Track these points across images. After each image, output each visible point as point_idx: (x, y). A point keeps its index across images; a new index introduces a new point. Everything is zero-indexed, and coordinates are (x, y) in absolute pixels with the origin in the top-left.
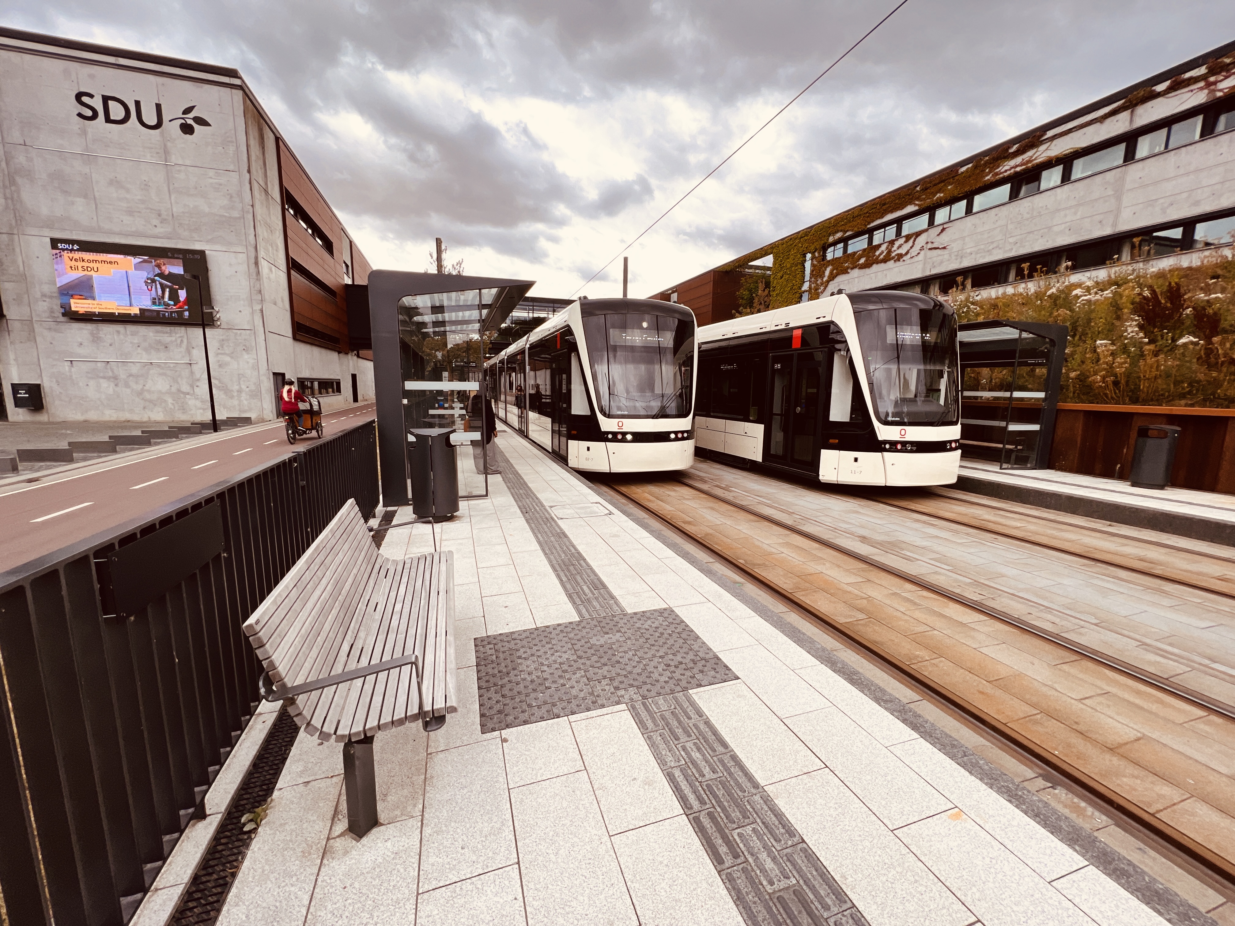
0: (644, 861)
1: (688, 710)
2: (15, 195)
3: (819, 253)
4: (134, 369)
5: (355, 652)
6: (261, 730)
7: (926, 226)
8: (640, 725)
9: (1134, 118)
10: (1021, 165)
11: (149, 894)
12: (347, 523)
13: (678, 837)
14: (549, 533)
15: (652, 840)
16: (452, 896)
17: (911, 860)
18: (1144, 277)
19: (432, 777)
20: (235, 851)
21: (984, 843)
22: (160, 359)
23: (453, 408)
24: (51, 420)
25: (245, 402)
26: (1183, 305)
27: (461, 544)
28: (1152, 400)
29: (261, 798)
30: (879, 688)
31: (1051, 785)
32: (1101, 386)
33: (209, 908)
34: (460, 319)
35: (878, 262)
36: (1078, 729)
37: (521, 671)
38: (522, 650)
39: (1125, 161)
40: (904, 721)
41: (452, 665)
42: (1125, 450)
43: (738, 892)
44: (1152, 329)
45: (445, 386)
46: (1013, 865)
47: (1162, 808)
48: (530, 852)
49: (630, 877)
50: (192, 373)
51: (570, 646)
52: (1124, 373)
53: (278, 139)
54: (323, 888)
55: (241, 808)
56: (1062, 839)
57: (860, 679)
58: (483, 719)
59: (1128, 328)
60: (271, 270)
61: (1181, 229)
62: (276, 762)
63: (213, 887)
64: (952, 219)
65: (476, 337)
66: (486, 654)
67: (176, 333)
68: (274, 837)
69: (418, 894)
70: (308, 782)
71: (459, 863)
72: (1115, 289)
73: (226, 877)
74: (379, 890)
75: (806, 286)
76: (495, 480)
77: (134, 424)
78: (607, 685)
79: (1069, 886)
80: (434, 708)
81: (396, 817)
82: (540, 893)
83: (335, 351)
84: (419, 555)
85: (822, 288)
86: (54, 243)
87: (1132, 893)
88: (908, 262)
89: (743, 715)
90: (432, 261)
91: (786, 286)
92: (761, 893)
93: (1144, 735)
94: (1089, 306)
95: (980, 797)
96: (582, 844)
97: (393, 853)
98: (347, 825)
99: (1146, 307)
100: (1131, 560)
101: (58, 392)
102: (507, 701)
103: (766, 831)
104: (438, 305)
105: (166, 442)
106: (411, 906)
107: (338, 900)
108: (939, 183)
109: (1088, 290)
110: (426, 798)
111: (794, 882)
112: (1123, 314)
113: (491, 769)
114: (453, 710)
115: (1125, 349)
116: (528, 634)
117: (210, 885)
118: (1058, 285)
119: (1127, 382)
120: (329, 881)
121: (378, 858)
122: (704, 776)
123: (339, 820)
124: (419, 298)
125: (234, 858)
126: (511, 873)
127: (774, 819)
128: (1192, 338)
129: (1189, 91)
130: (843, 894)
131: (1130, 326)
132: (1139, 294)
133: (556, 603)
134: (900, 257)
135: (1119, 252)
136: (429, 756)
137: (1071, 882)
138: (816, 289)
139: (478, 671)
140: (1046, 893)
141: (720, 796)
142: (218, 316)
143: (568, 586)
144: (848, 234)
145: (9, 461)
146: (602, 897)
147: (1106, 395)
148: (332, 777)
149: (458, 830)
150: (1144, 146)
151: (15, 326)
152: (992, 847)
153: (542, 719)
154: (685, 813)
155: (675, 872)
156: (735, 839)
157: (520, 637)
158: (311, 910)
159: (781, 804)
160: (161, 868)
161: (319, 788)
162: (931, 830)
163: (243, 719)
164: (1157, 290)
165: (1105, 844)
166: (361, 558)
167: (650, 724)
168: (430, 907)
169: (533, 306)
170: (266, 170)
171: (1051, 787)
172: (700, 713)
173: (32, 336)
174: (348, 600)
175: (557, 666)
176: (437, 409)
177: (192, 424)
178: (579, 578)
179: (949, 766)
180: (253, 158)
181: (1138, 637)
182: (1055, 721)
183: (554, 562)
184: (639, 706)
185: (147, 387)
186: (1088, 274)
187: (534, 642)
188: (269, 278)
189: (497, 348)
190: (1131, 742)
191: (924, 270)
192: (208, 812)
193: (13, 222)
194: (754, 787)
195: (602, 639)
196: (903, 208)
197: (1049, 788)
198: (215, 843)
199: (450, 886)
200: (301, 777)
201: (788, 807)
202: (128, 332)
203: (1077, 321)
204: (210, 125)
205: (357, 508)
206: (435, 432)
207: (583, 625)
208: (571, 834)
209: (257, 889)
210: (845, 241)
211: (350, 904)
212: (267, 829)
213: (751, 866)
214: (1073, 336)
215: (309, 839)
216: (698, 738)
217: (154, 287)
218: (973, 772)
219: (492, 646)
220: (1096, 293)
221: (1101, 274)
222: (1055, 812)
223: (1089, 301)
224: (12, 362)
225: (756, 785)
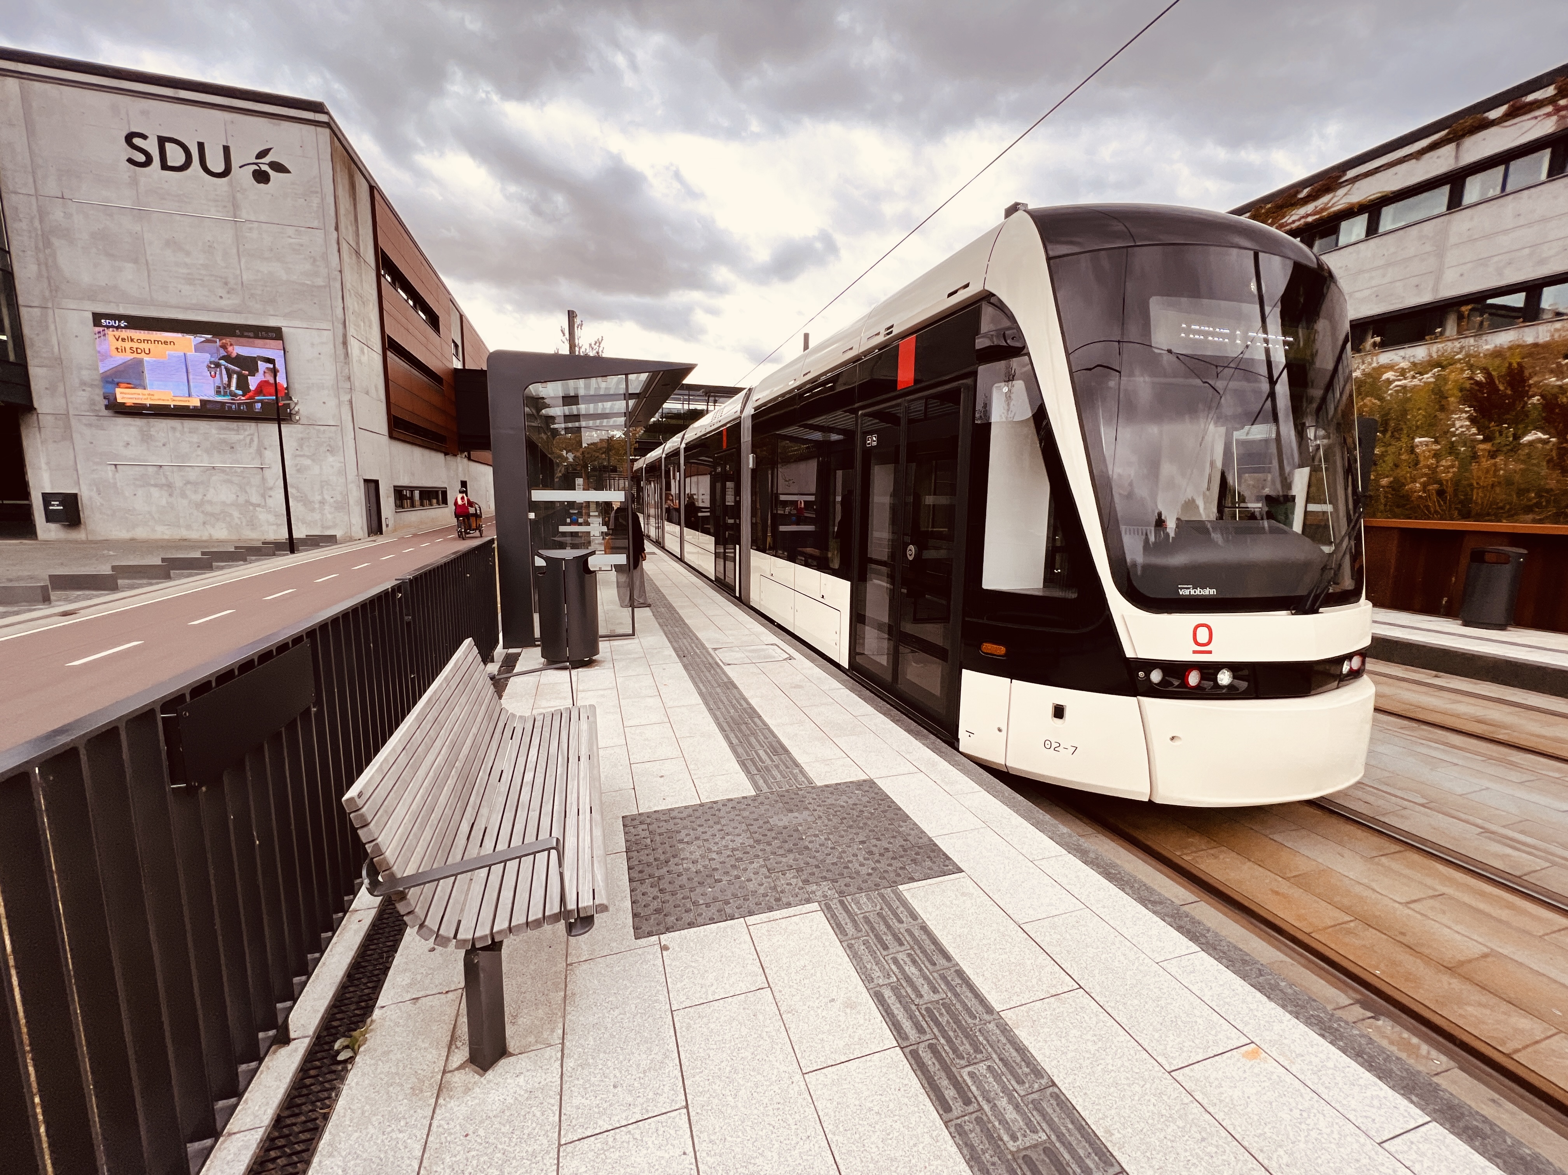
0: (848, 1106)
1: (899, 912)
2: (50, 261)
4: (192, 475)
5: (477, 834)
6: (356, 932)
8: (837, 930)
9: (1461, 153)
10: (1314, 215)
11: (221, 1139)
12: (464, 668)
13: (891, 1076)
14: (713, 682)
15: (857, 1080)
16: (603, 1149)
17: (1195, 1111)
18: (1475, 357)
19: (574, 994)
20: (327, 1085)
21: (1290, 1090)
22: (225, 463)
23: (588, 524)
24: (90, 538)
25: (329, 516)
26: (1528, 391)
27: (603, 696)
28: (1488, 514)
29: (358, 1018)
30: (1145, 885)
31: (1372, 1015)
32: (1421, 497)
33: (295, 1158)
34: (599, 412)
36: (1405, 942)
37: (683, 859)
38: (684, 832)
39: (1449, 208)
40: (1180, 929)
41: (599, 852)
42: (1453, 579)
43: (972, 1148)
44: (1487, 423)
45: (579, 495)
46: (1330, 1120)
47: (1520, 1047)
48: (701, 1093)
49: (831, 1127)
50: (263, 479)
51: (744, 827)
52: (1451, 479)
53: (373, 189)
54: (439, 1135)
55: (333, 1031)
56: (1394, 1086)
57: (1120, 873)
58: (637, 920)
59: (1457, 422)
60: (362, 351)
61: (1524, 294)
62: (376, 972)
63: (300, 1132)
65: (618, 434)
66: (637, 837)
67: (245, 430)
68: (376, 1069)
69: (560, 1145)
70: (418, 999)
71: (611, 1105)
72: (1438, 371)
73: (316, 1119)
74: (510, 1139)
76: (642, 614)
77: (192, 544)
78: (793, 877)
79: (1406, 1148)
80: (580, 906)
81: (530, 1044)
82: (715, 1147)
83: (441, 452)
84: (553, 710)
86: (97, 318)
87: (1490, 1160)
89: (969, 919)
90: (564, 339)
92: (1002, 1152)
93: (1492, 949)
94: (1404, 393)
95: (1283, 1030)
96: (768, 1083)
97: (526, 1091)
98: (467, 1055)
99: (1479, 394)
100: (1465, 722)
101: (98, 504)
102: (667, 897)
103: (1004, 1069)
104: (572, 394)
105: (230, 567)
106: (551, 1161)
107: (459, 1152)
109: (1403, 373)
110: (567, 1022)
111: (1044, 1137)
112: (1448, 404)
113: (647, 984)
114: (603, 908)
115: (1452, 449)
116: (690, 810)
117: (296, 1129)
118: (1363, 367)
119: (1456, 491)
120: (446, 1127)
121: (507, 1098)
122: (921, 996)
123: (457, 1048)
124: (550, 385)
125: (326, 1094)
126: (677, 1119)
127: (1015, 1054)
128: (1540, 435)
129: (1532, 118)
130: (1108, 1154)
131: (1459, 419)
132: (1470, 378)
133: (724, 772)
135: (1442, 324)
136: (570, 967)
137: (1408, 1143)
139: (629, 859)
140: (1376, 1157)
141: (944, 1024)
142: (296, 409)
143: (740, 750)
145: (39, 591)
146: (795, 1153)
147: (1428, 507)
148: (447, 992)
149: (609, 1063)
150: (1474, 188)
151: (46, 421)
152: (1301, 1095)
153: (712, 921)
154: (899, 1046)
155: (889, 1122)
156: (964, 1081)
157: (681, 815)
158: (423, 1165)
159: (1023, 1035)
160: (235, 1106)
161: (432, 1007)
162: (1220, 1073)
163: (335, 916)
164: (1494, 373)
165: (1451, 1094)
166: (481, 714)
167: (850, 929)
168: (575, 1163)
169: (689, 395)
170: (357, 227)
171: (1372, 1017)
172: (914, 916)
173: (67, 434)
174: (467, 767)
175: (729, 853)
176: (570, 524)
177: (264, 543)
178: (753, 740)
179: (1240, 988)
180: (342, 211)
181: (1479, 822)
182: (1374, 931)
183: (721, 720)
184: (835, 905)
185: (208, 497)
186: (1402, 353)
187: (698, 822)
188: (360, 361)
189: (644, 448)
190: (1477, 959)
192: (292, 1035)
193: (47, 293)
194: (987, 1013)
195: (784, 819)
197: (1369, 1018)
198: (301, 1074)
199: (600, 1136)
200: (408, 992)
201: (1032, 1039)
202: (186, 430)
203: (1388, 414)
204: (288, 171)
205: (475, 650)
206: (568, 554)
207: (760, 799)
208: (754, 1070)
209: (356, 1135)
211: (473, 1156)
212: (367, 1057)
213: (987, 1115)
214: (1384, 432)
215: (419, 1072)
216: (912, 948)
217: (218, 373)
218: (1272, 996)
219: (645, 827)
220: (1414, 377)
221: (1420, 352)
222: (1382, 1050)
223: (1404, 387)
224: (44, 466)
225: (989, 1010)
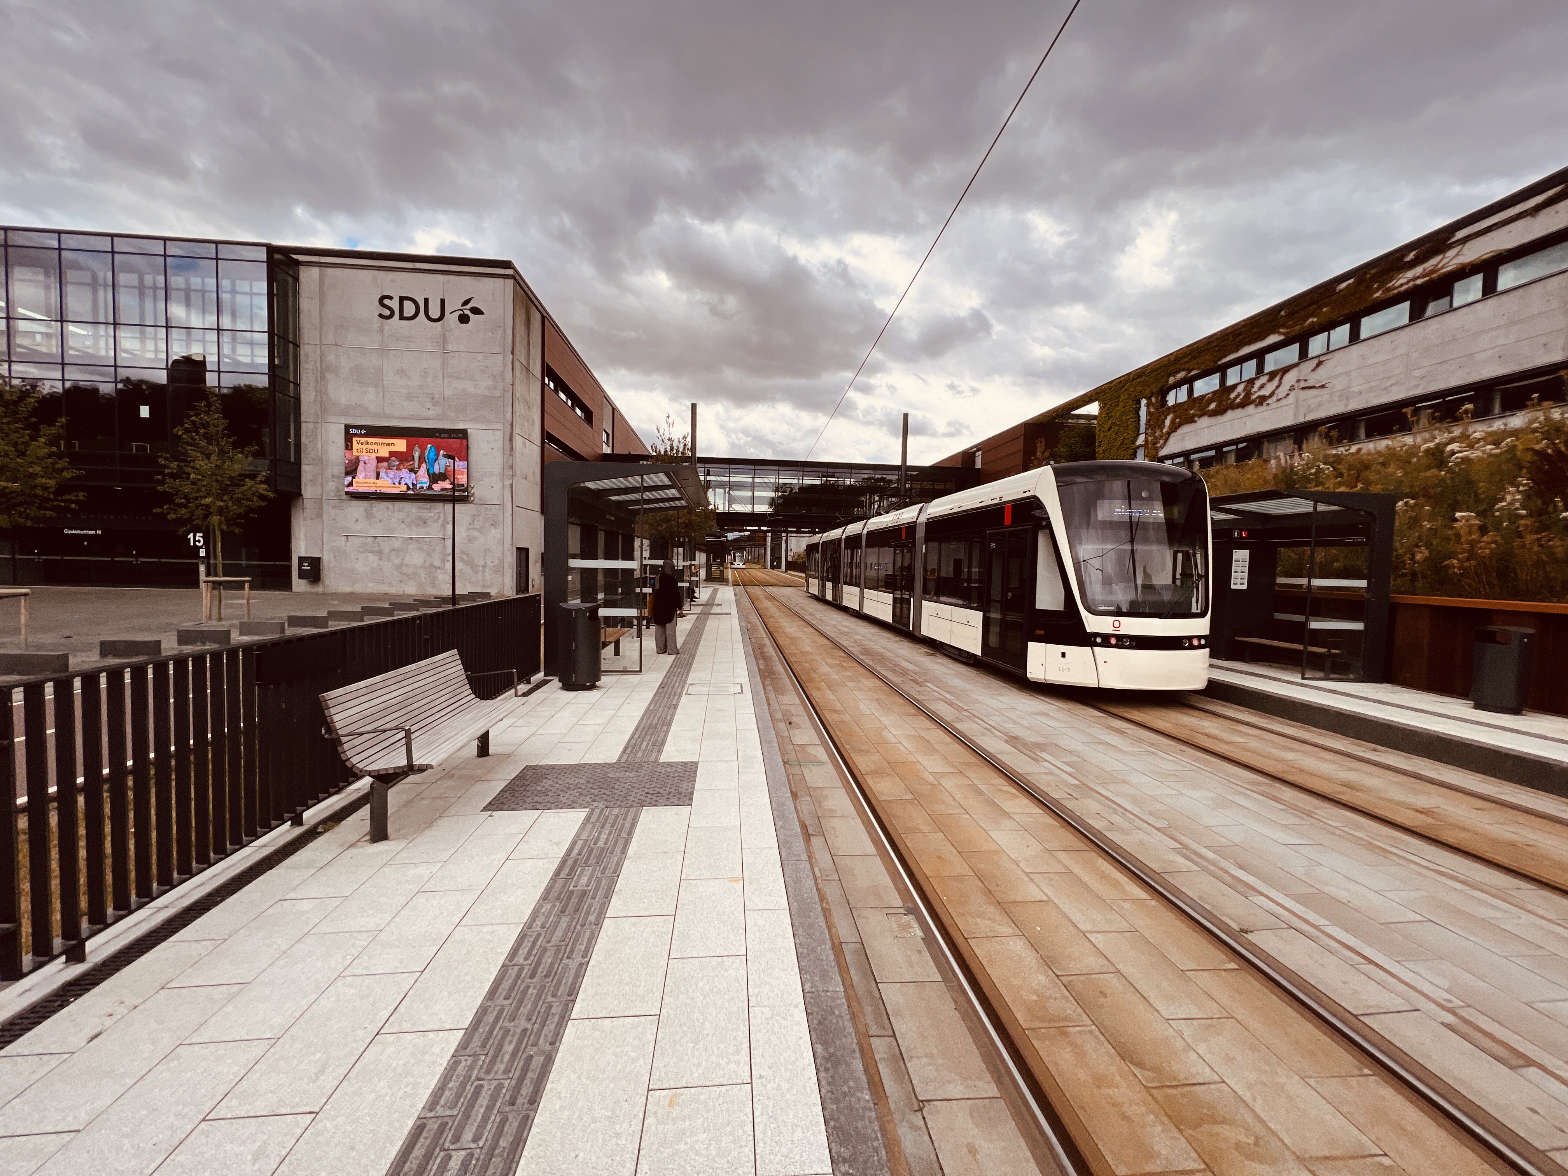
2: (323, 389)
3: (1157, 398)
7: (1296, 359)
8: (586, 819)
10: (1423, 277)
14: (663, 704)
19: (433, 826)
22: (419, 534)
24: (322, 591)
35: (1233, 406)
52: (1488, 555)
53: (544, 317)
54: (342, 856)
60: (525, 445)
64: (1331, 349)
67: (435, 509)
68: (331, 837)
75: (1141, 440)
81: (399, 838)
85: (1162, 442)
86: (347, 429)
88: (1274, 406)
91: (1115, 440)
94: (1464, 465)
101: (333, 566)
108: (1309, 305)
109: (1474, 443)
110: (421, 833)
120: (346, 855)
131: (1513, 492)
133: (610, 751)
134: (1262, 400)
136: (440, 817)
138: (1154, 444)
139: (509, 782)
141: (593, 854)
142: (472, 492)
144: (1193, 373)
151: (308, 505)
154: (563, 857)
155: (527, 876)
162: (707, 883)
167: (593, 819)
170: (529, 348)
173: (320, 513)
177: (435, 598)
180: (518, 339)
184: (598, 810)
185: (405, 561)
188: (522, 453)
191: (1296, 415)
192: (304, 822)
193: (319, 413)
195: (617, 775)
196: (1264, 338)
204: (483, 313)
209: (311, 853)
210: (1190, 381)
212: (330, 833)
216: (616, 829)
223: (1465, 459)
